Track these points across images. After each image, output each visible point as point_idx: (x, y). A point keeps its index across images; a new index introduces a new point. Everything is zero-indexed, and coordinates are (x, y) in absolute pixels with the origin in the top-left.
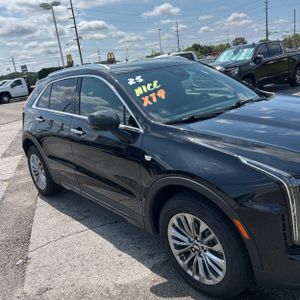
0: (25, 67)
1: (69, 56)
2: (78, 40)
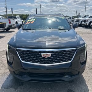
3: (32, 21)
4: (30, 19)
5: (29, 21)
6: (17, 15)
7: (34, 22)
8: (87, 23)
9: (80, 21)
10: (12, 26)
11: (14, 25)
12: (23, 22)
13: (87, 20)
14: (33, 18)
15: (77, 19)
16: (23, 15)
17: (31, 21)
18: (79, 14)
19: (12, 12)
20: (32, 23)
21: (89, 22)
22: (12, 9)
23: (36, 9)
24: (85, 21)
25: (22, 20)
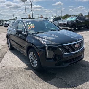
0: (17, 17)
1: (29, 15)
2: (32, 11)
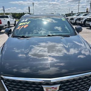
3: (25, 25)
4: (23, 22)
5: (22, 25)
6: (10, 13)
7: (27, 25)
8: (82, 22)
9: (75, 20)
10: (3, 27)
11: (6, 25)
12: (15, 21)
13: (82, 18)
14: (26, 20)
15: (71, 17)
16: (15, 14)
17: (23, 25)
18: (72, 12)
19: (4, 11)
20: (25, 27)
21: (84, 20)
22: (3, 7)
23: (29, 7)
24: (79, 19)
25: (15, 20)
